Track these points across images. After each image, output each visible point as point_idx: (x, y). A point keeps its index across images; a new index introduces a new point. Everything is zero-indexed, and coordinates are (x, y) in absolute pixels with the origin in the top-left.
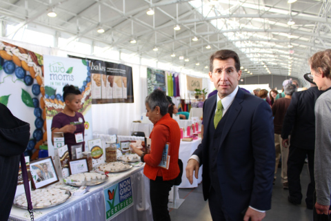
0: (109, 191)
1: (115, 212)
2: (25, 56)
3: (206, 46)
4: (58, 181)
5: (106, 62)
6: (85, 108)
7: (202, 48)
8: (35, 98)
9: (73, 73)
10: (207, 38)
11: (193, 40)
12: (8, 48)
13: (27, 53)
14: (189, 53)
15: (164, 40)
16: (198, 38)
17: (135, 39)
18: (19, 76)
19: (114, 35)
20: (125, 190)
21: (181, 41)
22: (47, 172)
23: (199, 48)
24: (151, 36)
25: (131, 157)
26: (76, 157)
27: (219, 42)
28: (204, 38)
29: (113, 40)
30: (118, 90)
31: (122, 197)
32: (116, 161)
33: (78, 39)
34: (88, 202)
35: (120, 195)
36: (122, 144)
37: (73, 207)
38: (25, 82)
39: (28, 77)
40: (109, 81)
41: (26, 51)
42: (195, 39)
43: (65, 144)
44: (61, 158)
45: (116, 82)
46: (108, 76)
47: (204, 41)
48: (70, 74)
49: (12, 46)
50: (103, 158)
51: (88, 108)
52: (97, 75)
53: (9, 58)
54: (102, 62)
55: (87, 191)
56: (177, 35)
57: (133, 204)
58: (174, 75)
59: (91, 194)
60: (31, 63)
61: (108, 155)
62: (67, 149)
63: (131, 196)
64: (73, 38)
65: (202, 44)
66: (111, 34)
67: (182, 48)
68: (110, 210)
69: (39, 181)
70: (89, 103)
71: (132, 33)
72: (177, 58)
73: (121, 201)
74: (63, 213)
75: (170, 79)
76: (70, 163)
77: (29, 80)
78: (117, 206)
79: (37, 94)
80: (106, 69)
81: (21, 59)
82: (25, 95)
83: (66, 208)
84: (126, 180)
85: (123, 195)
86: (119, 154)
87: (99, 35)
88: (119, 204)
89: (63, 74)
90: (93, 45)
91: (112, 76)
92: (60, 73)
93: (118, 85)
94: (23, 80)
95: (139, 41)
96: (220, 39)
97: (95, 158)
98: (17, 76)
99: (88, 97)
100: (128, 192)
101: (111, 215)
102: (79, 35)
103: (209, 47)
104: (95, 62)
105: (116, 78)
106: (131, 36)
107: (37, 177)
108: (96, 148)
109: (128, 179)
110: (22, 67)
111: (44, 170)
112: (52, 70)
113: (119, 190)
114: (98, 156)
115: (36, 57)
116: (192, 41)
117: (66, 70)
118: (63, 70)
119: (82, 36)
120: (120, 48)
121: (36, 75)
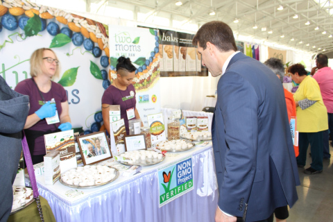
0: (164, 173)
1: (170, 197)
2: (93, 27)
3: (293, 15)
4: (111, 157)
5: (178, 33)
6: (153, 80)
7: (288, 19)
8: (104, 70)
9: (140, 43)
10: (294, 7)
11: (278, 9)
12: (76, 20)
13: (95, 25)
14: (273, 25)
15: (246, 11)
16: (284, 7)
17: (215, 11)
18: (87, 47)
19: (193, 8)
20: (184, 173)
21: (264, 11)
22: (99, 147)
23: (285, 18)
24: (231, 7)
25: (196, 135)
26: (134, 132)
27: (309, 10)
28: (291, 7)
29: (192, 13)
30: (191, 62)
31: (180, 180)
32: (178, 138)
33: (156, 13)
34: (138, 184)
35: (177, 178)
36: (188, 119)
37: (120, 190)
38: (93, 53)
39: (96, 49)
40: (182, 53)
41: (94, 23)
42: (281, 8)
43: (121, 118)
44: (115, 133)
45: (190, 54)
46: (181, 47)
47: (291, 10)
48: (137, 45)
49: (81, 17)
50: (164, 135)
51: (155, 80)
52: (168, 46)
53: (78, 30)
54: (174, 32)
55: (139, 172)
56: (259, 5)
57: (193, 188)
58: (253, 47)
59: (142, 176)
60: (99, 35)
61: (170, 131)
62: (123, 124)
63: (191, 179)
64: (152, 12)
65: (289, 13)
66: (189, 6)
67: (264, 19)
68: (165, 194)
69: (89, 156)
70: (157, 75)
71: (211, 5)
72: (259, 29)
73: (179, 184)
74: (107, 195)
75: (249, 51)
76: (126, 138)
77: (97, 52)
78: (173, 189)
79: (105, 66)
80: (179, 40)
81: (90, 30)
82: (94, 67)
83: (111, 190)
84: (186, 161)
85: (181, 178)
86: (183, 131)
87: (177, 8)
88: (177, 188)
89: (129, 45)
90: (171, 18)
91: (185, 48)
92: (126, 43)
93: (191, 57)
94: (91, 51)
95: (219, 13)
96: (311, 7)
97: (155, 135)
98: (86, 48)
99: (156, 69)
100: (188, 175)
101: (166, 199)
102: (158, 9)
103: (296, 17)
104: (167, 32)
105: (189, 50)
106: (210, 8)
107: (88, 152)
108: (157, 124)
109: (188, 160)
110: (90, 39)
111: (96, 146)
112: (118, 40)
113: (177, 172)
114: (158, 132)
115: (104, 28)
116: (277, 11)
117: (133, 41)
118: (129, 40)
119: (160, 10)
120: (199, 21)
121: (104, 47)
